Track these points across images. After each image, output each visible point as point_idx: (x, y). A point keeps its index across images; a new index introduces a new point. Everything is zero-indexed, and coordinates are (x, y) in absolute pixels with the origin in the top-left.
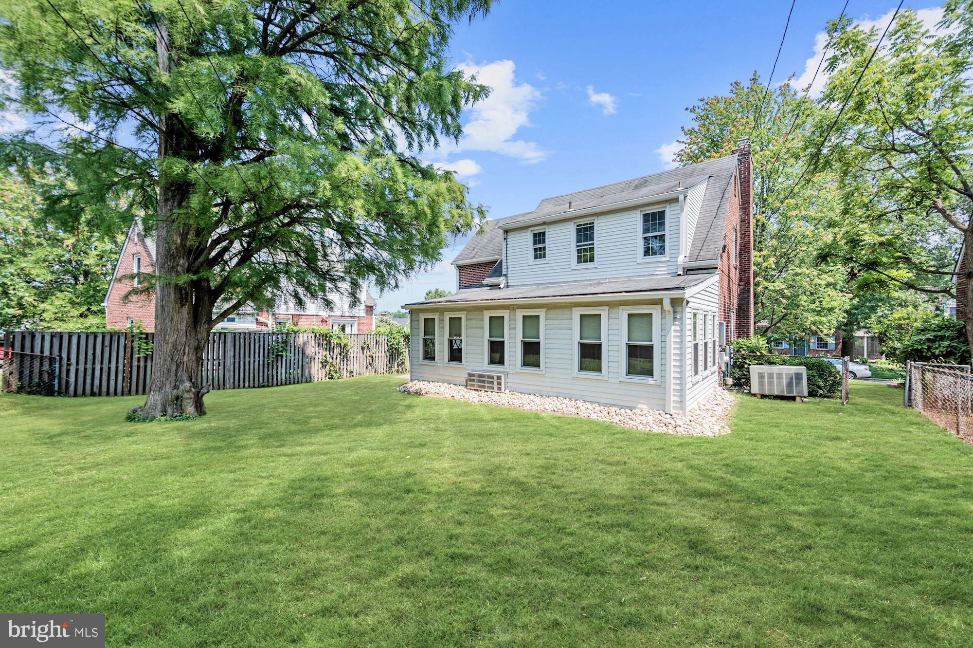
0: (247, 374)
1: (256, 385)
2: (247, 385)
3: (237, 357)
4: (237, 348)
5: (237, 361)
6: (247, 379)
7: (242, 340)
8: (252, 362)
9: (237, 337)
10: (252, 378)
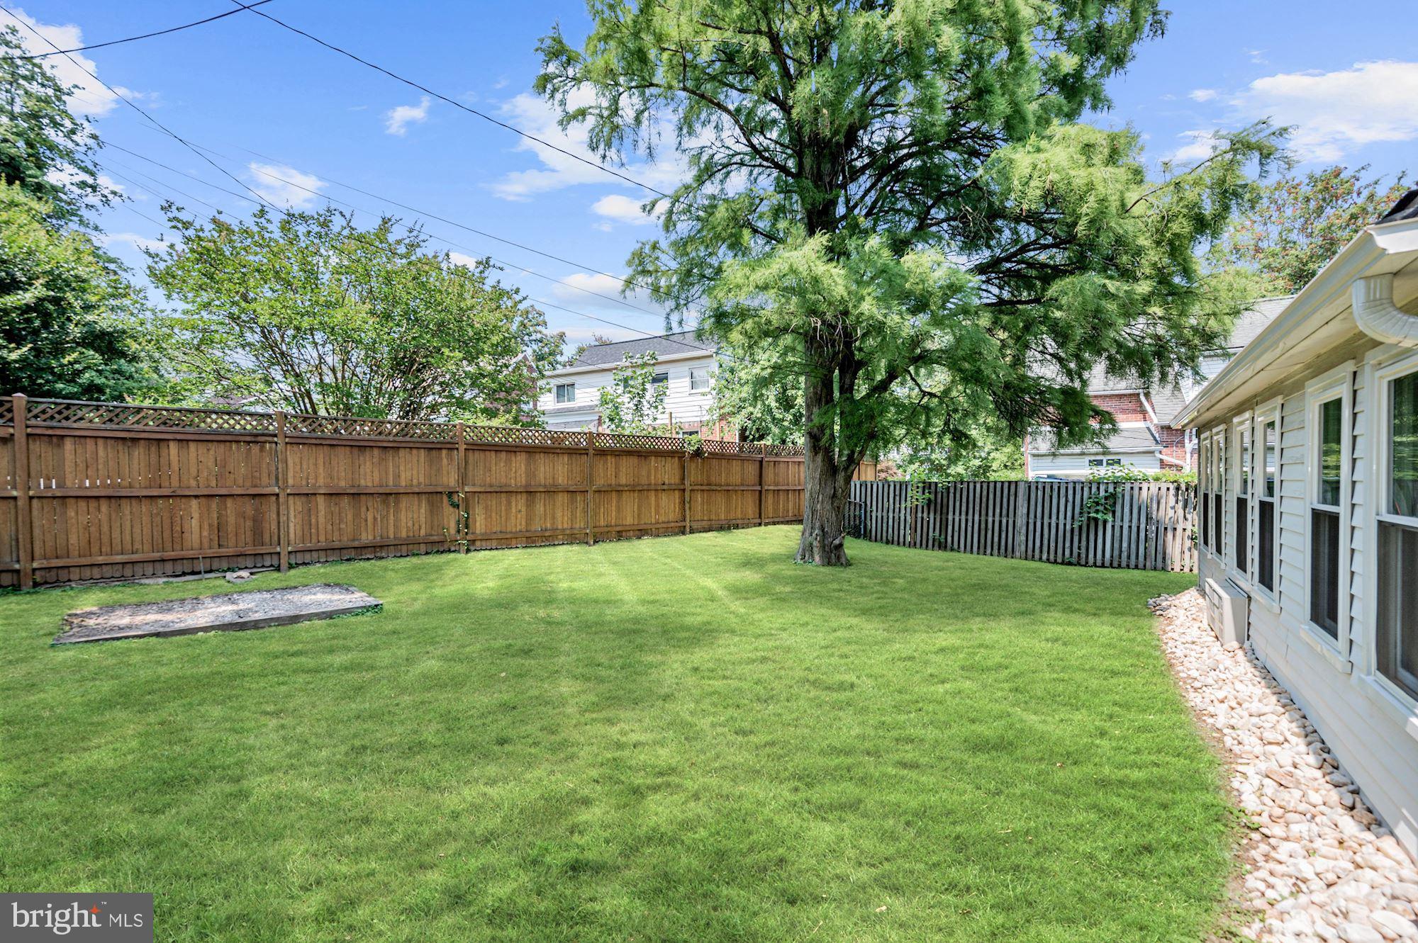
0: (1046, 542)
1: (1059, 560)
2: (1045, 557)
3: (1032, 515)
4: (1032, 503)
5: (1031, 521)
6: (1045, 549)
7: (1040, 493)
8: (1054, 525)
9: (1033, 488)
10: (1052, 548)
